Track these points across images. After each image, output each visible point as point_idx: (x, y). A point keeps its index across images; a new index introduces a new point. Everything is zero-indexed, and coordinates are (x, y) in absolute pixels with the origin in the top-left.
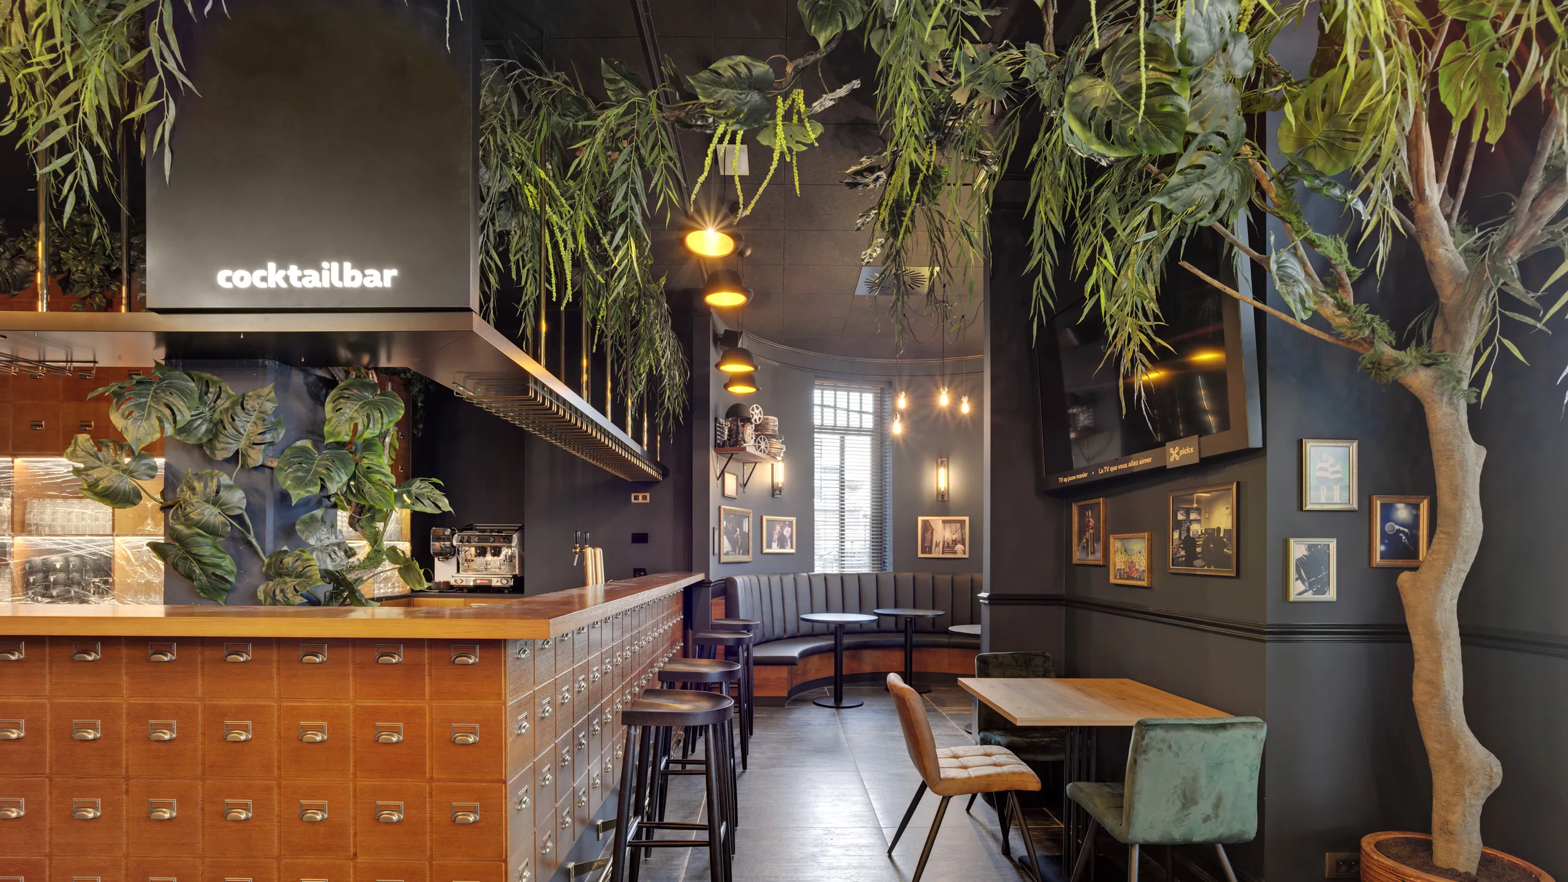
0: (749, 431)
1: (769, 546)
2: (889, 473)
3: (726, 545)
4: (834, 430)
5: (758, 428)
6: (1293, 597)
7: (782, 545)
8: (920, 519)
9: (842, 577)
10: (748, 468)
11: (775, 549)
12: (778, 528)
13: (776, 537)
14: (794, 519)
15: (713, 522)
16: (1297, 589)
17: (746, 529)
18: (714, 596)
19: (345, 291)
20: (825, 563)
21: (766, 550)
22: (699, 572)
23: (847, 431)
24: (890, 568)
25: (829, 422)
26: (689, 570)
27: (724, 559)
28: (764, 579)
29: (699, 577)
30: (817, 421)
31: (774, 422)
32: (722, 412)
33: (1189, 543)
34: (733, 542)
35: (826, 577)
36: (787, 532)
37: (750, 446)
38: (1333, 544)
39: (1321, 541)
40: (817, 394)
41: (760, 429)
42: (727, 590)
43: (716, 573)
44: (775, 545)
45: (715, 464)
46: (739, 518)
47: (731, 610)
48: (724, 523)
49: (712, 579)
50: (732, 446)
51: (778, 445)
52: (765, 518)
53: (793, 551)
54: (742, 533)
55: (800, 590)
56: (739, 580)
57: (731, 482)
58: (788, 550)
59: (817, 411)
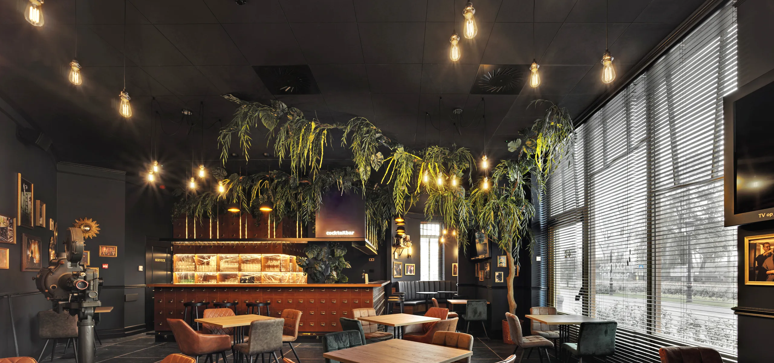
0: (402, 240)
1: (407, 273)
2: (444, 250)
3: (395, 273)
4: (427, 236)
5: (404, 239)
6: (496, 282)
7: (411, 273)
8: (453, 264)
9: (429, 282)
10: (401, 250)
11: (409, 274)
12: (410, 267)
13: (409, 270)
14: (414, 265)
15: (392, 267)
16: (497, 280)
17: (400, 268)
18: (393, 287)
19: (346, 235)
20: (424, 277)
21: (406, 274)
22: (389, 280)
23: (431, 237)
24: (444, 279)
25: (425, 234)
26: (386, 280)
27: (395, 277)
28: (406, 282)
29: (389, 282)
30: (421, 234)
31: (408, 237)
32: (394, 236)
33: (486, 272)
34: (397, 272)
35: (424, 282)
36: (412, 268)
37: (402, 245)
38: (503, 273)
39: (501, 272)
40: (421, 225)
41: (405, 239)
42: (396, 285)
43: (393, 281)
44: (409, 272)
45: (393, 250)
46: (398, 265)
47: (397, 290)
48: (395, 267)
49: (392, 282)
50: (398, 245)
51: (410, 244)
52: (406, 264)
53: (414, 274)
54: (399, 269)
55: (416, 286)
56: (399, 282)
57: (396, 254)
58: (413, 274)
59: (421, 230)
